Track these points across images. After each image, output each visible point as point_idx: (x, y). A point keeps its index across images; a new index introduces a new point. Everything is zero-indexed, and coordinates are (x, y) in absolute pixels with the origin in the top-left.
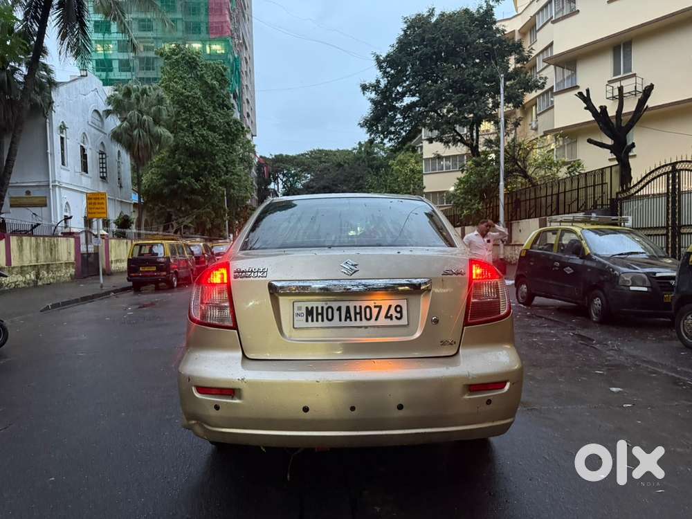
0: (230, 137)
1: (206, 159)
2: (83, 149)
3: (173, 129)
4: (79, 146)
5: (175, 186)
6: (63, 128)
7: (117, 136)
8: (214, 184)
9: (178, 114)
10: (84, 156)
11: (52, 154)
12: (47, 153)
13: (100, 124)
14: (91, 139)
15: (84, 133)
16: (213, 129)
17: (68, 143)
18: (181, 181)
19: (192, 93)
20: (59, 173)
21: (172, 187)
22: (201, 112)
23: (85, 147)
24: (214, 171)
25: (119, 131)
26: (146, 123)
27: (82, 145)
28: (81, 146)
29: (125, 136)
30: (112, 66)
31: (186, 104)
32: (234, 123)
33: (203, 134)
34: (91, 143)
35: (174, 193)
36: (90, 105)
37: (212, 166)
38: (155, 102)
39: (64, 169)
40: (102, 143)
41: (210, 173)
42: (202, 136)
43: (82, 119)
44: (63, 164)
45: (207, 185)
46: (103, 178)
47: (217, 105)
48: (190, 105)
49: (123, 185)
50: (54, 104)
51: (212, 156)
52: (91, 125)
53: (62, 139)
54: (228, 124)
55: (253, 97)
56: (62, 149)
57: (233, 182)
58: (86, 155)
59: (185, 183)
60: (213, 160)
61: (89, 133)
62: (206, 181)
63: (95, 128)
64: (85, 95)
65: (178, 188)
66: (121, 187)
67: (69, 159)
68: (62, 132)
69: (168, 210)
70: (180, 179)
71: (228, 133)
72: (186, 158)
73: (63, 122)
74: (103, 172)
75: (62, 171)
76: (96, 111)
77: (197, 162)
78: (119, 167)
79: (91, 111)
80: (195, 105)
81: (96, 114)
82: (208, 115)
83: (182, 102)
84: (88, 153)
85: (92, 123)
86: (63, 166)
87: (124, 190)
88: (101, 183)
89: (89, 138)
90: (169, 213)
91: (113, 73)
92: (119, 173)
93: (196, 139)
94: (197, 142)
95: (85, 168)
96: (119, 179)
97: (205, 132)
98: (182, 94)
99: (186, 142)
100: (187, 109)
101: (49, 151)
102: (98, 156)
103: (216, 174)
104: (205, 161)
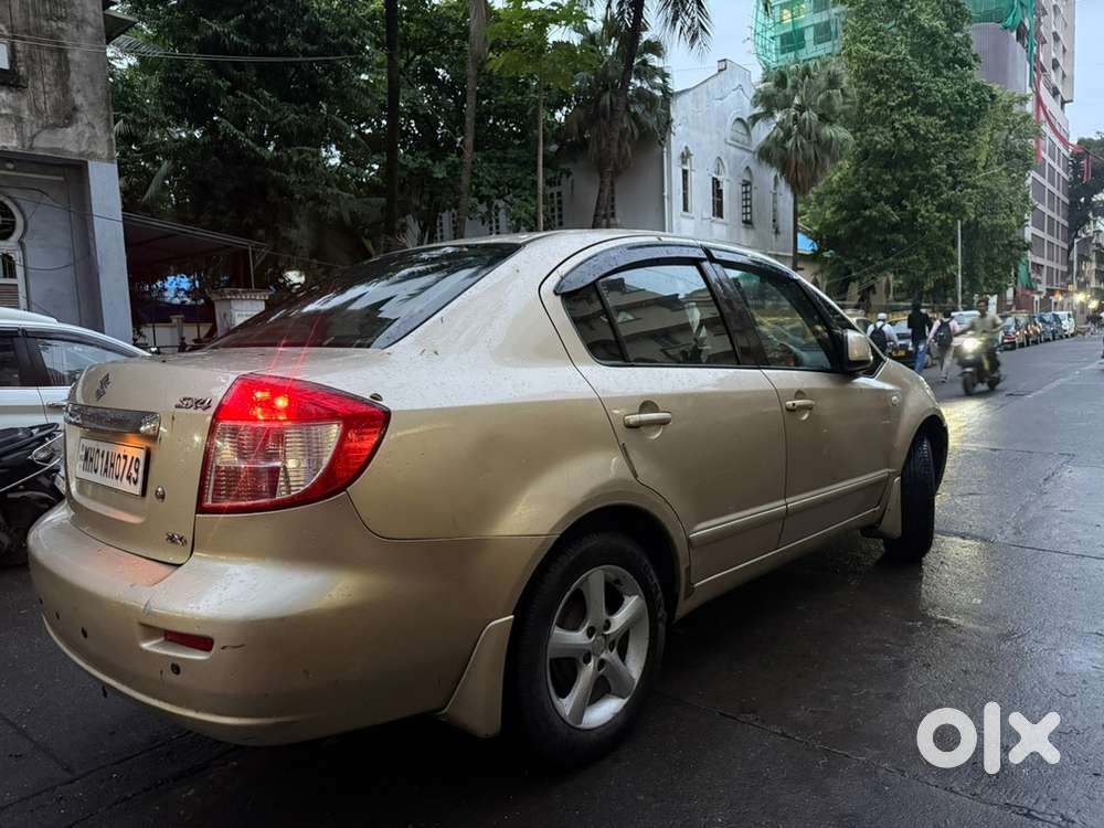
0: (965, 119)
1: (915, 166)
2: (716, 183)
3: (857, 124)
4: (710, 179)
5: (858, 221)
6: (685, 157)
7: (765, 154)
8: (926, 210)
9: (865, 98)
10: (718, 193)
11: (670, 198)
12: (663, 197)
13: (746, 138)
14: (729, 164)
15: (719, 158)
16: (929, 110)
17: (692, 176)
18: (868, 213)
19: (892, 54)
20: (679, 224)
21: (853, 223)
22: (907, 83)
23: (719, 178)
24: (929, 185)
25: (768, 144)
26: (807, 123)
27: (715, 176)
28: (714, 179)
29: (776, 153)
30: (803, 40)
31: (880, 77)
32: (974, 90)
33: (909, 123)
34: (730, 172)
35: (856, 234)
36: (730, 111)
37: (924, 178)
38: (824, 84)
39: (688, 217)
40: (748, 168)
41: (920, 191)
42: (908, 126)
43: (715, 137)
44: (685, 209)
45: (915, 213)
46: (748, 223)
47: (942, 65)
48: (887, 76)
49: (780, 230)
50: (674, 123)
51: (923, 159)
52: (730, 144)
53: (685, 172)
54: (961, 94)
55: (1069, 26)
56: (685, 187)
57: (965, 202)
58: (721, 191)
59: (874, 213)
60: (928, 167)
61: (727, 157)
62: (912, 206)
63: (736, 146)
64: (721, 99)
65: (863, 224)
66: (777, 232)
67: (692, 201)
68: (684, 163)
69: (846, 263)
70: (865, 209)
71: (960, 111)
72: (878, 170)
73: (686, 148)
74: (746, 213)
75: (683, 221)
76: (739, 120)
77: (898, 174)
78: (775, 202)
79: (730, 122)
80: (896, 75)
81: (739, 124)
82: (920, 88)
83: (871, 75)
84: (725, 187)
85: (733, 139)
86: (685, 214)
87: (781, 237)
88: (743, 231)
89: (725, 163)
90: (846, 267)
91: (804, 50)
92: (775, 211)
93: (895, 136)
94: (898, 140)
95: (718, 210)
96: (774, 221)
97: (912, 119)
98: (873, 60)
99: (877, 143)
100: (881, 86)
101: (666, 194)
102: (740, 189)
103: (931, 192)
104: (912, 171)
